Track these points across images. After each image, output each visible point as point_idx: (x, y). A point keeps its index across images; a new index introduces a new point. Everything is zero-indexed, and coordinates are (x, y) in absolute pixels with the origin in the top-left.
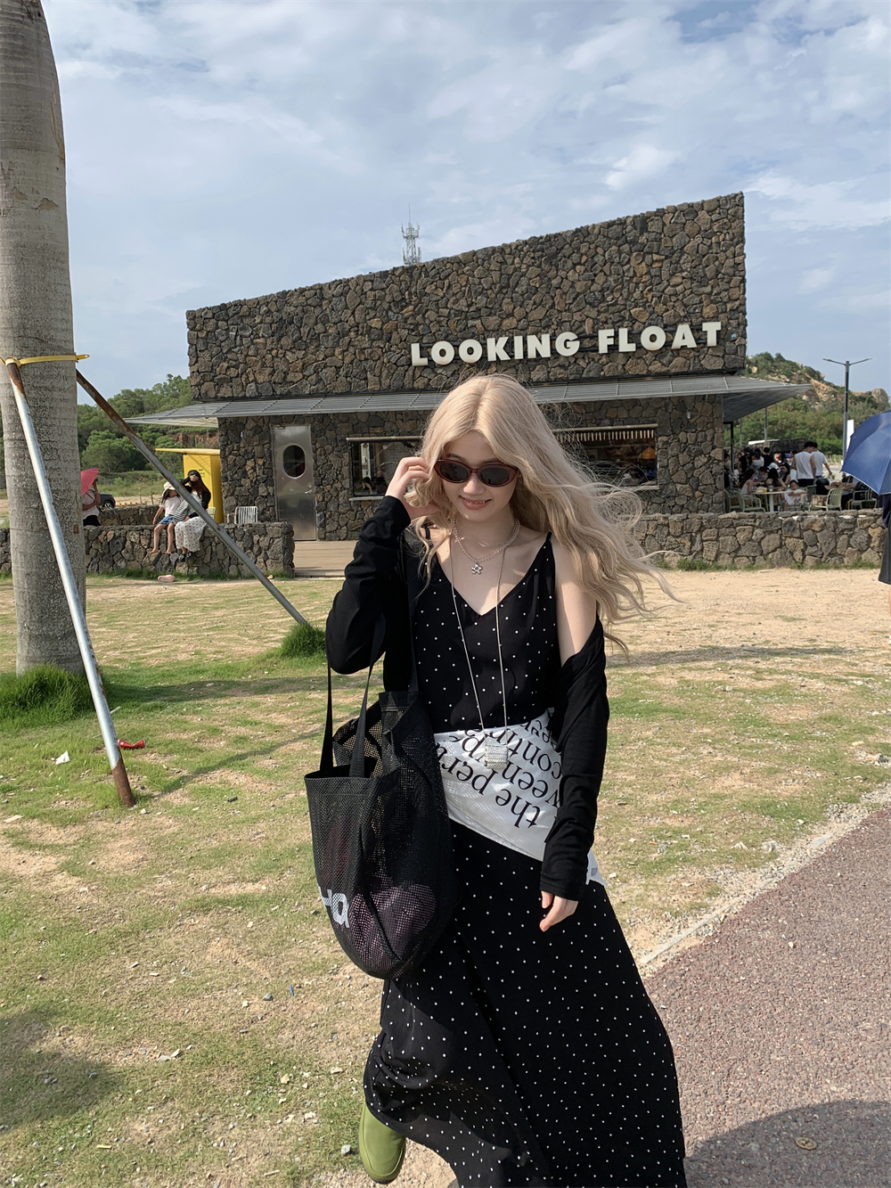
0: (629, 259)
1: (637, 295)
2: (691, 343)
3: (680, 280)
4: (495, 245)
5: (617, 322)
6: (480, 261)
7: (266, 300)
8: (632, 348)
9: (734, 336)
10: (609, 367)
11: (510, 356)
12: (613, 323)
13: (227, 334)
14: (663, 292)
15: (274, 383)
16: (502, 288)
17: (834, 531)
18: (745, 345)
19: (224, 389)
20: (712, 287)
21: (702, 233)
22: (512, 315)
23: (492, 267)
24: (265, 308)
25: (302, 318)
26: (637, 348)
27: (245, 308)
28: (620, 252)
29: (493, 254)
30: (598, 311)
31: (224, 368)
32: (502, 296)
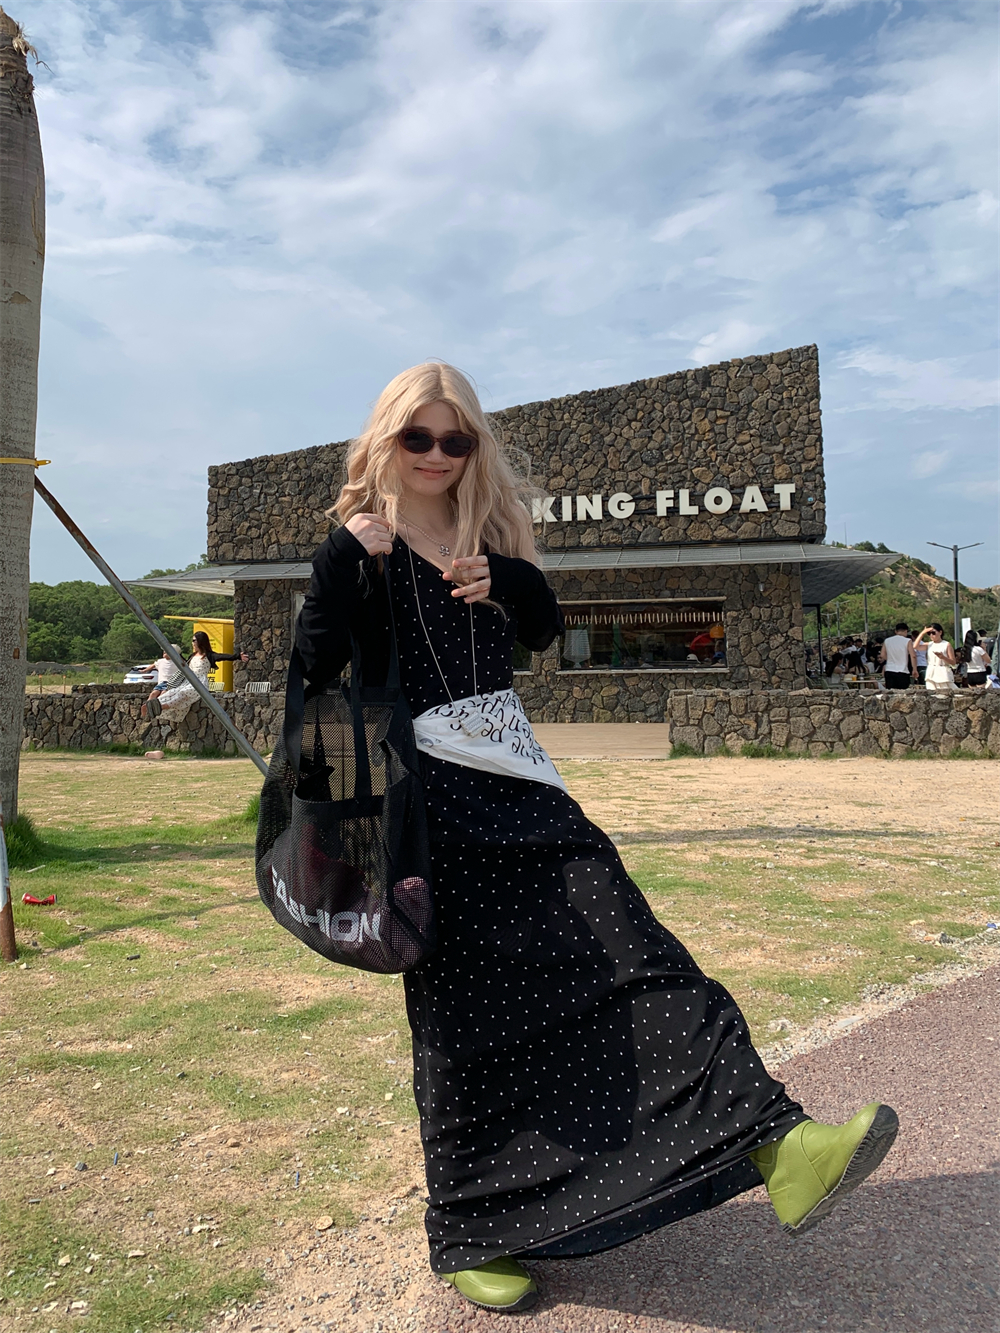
0: (691, 416)
1: (699, 453)
2: (761, 506)
3: (748, 438)
4: (544, 400)
5: (678, 483)
6: (526, 416)
7: (295, 456)
8: (694, 510)
9: (810, 499)
10: (669, 531)
11: (558, 518)
12: (673, 483)
13: (251, 491)
14: (729, 450)
15: (298, 544)
16: (550, 445)
17: (926, 713)
18: (824, 510)
19: (243, 551)
20: (784, 446)
21: (771, 387)
22: (560, 473)
23: (539, 423)
24: (293, 465)
25: (332, 476)
26: (700, 511)
27: (272, 465)
28: (680, 408)
29: (540, 409)
30: (656, 471)
31: (245, 528)
32: (550, 453)
